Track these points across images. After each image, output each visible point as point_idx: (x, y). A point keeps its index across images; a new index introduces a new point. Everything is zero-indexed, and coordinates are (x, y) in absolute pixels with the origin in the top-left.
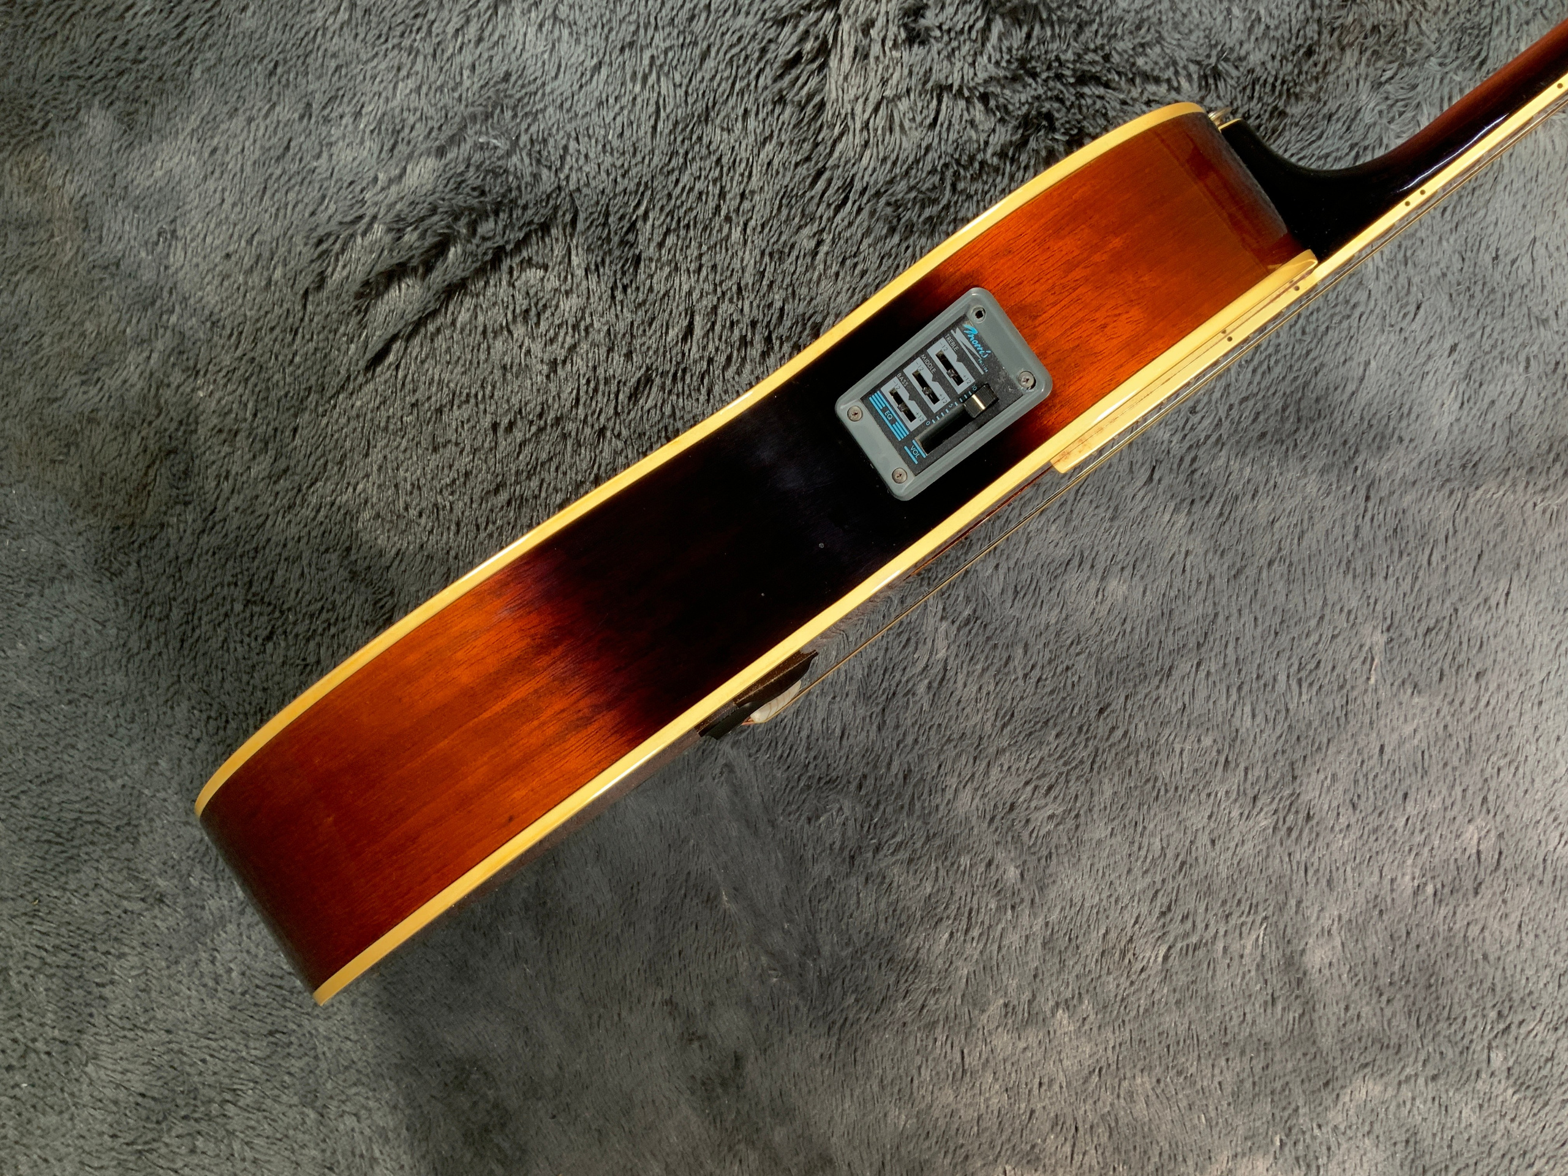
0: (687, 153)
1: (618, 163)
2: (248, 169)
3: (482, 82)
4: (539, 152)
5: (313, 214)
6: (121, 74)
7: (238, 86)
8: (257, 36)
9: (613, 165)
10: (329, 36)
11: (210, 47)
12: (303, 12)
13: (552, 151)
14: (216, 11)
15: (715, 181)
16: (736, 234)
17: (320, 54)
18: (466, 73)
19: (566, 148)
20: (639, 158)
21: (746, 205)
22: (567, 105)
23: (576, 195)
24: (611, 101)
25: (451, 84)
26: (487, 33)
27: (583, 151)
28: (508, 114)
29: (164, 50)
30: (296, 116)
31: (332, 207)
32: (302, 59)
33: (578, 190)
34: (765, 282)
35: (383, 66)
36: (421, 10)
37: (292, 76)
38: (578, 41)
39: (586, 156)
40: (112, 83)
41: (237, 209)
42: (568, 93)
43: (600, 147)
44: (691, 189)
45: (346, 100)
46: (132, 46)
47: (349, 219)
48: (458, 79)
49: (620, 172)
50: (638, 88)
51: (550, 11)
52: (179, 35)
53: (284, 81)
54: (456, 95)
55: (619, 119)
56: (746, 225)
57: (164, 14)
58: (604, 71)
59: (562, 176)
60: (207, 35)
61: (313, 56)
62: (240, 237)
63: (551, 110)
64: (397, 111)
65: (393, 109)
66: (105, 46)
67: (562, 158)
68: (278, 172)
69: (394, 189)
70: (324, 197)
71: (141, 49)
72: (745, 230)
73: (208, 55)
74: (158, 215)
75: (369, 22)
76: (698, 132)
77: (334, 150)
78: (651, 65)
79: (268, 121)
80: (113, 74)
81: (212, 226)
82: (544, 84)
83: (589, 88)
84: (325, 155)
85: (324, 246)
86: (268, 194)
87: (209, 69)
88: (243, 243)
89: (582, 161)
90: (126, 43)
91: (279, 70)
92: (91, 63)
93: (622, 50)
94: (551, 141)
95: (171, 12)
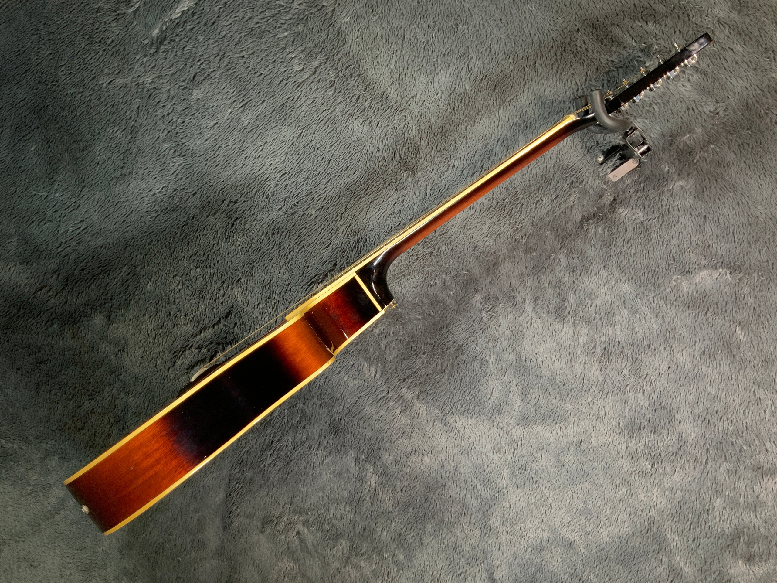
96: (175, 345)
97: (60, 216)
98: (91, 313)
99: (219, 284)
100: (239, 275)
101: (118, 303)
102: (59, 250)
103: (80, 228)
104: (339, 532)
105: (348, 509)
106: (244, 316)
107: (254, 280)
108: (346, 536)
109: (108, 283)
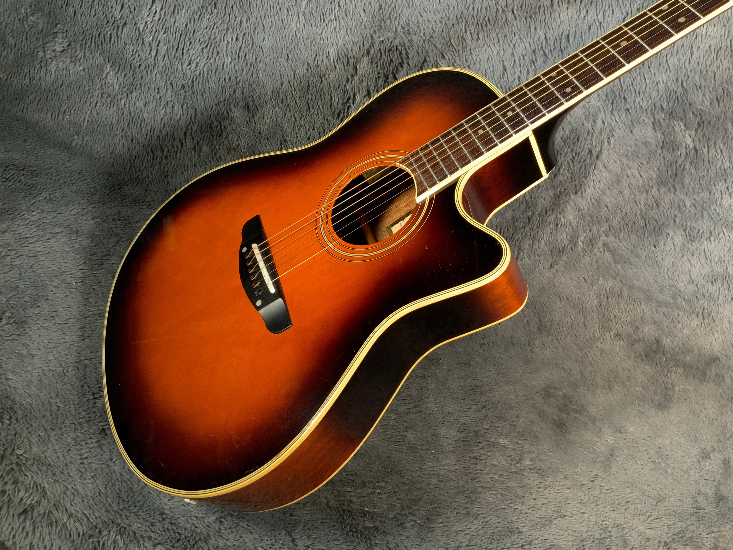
2: (298, 101)
3: (371, 16)
4: (408, 30)
5: (331, 106)
6: (235, 91)
7: (278, 72)
8: (274, 48)
9: (442, 18)
10: (301, 32)
11: (260, 62)
12: (287, 28)
13: (413, 27)
14: (254, 47)
17: (301, 40)
18: (362, 15)
19: (418, 22)
23: (432, 39)
27: (426, 19)
28: (388, 22)
29: (244, 73)
30: (305, 71)
31: (337, 99)
32: (296, 47)
33: (431, 37)
35: (328, 32)
37: (296, 56)
39: (428, 21)
40: (234, 97)
41: (303, 119)
43: (433, 13)
45: (321, 54)
46: (233, 78)
47: (346, 100)
48: (361, 20)
49: (446, 19)
52: (247, 64)
53: (294, 60)
54: (363, 26)
57: (237, 59)
59: (422, 35)
60: (256, 58)
61: (299, 43)
62: (309, 130)
63: (405, 10)
64: (343, 46)
65: (340, 47)
66: (224, 84)
67: (419, 27)
68: (310, 96)
69: (356, 78)
70: (331, 97)
71: (236, 78)
72: (513, 13)
73: (261, 65)
74: (276, 137)
75: (314, 17)
77: (326, 76)
79: (296, 79)
80: (232, 93)
81: (297, 130)
84: (324, 80)
86: (311, 108)
87: (264, 71)
88: (311, 130)
89: (427, 24)
90: (230, 78)
91: (290, 57)
92: (222, 93)
94: (411, 23)
95: (239, 57)
96: (335, 105)
97: (131, 12)
98: (228, 112)
101: (247, 83)
102: (153, 53)
103: (156, 11)
104: (661, 223)
105: (663, 190)
108: (672, 224)
109: (223, 65)
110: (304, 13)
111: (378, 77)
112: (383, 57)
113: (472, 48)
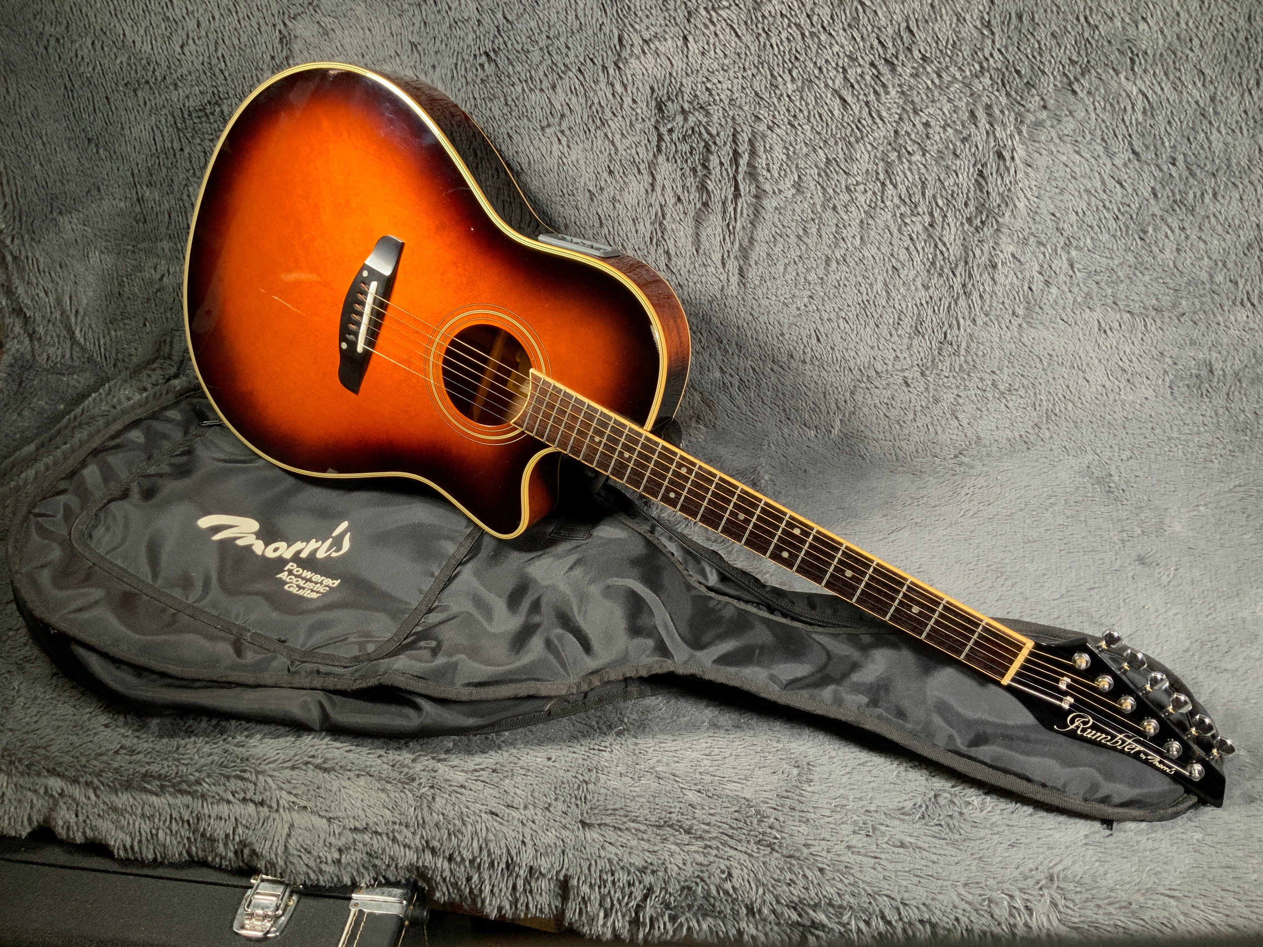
0: (763, 29)
1: (737, 69)
5: (637, 231)
15: (789, 26)
16: (823, 37)
18: (634, 106)
19: (707, 89)
20: (743, 56)
21: (815, 18)
22: (689, 71)
24: (706, 47)
25: (633, 118)
26: (625, 82)
27: (715, 81)
34: (858, 40)
36: (589, 103)
38: (665, 40)
39: (720, 82)
42: (684, 66)
44: (781, 41)
50: (712, 27)
51: (641, 42)
54: (640, 120)
55: (718, 51)
56: (823, 27)
58: (690, 38)
63: (684, 81)
76: (759, 14)
78: (708, 12)
82: (670, 74)
83: (691, 53)
85: (654, 241)
89: (719, 86)
93: (689, 21)
94: (698, 93)
99: (602, 78)
100: (611, 31)
106: (682, 84)
107: (640, 14)
110: (562, 132)
111: (683, 174)
112: (679, 148)
113: (790, 93)
